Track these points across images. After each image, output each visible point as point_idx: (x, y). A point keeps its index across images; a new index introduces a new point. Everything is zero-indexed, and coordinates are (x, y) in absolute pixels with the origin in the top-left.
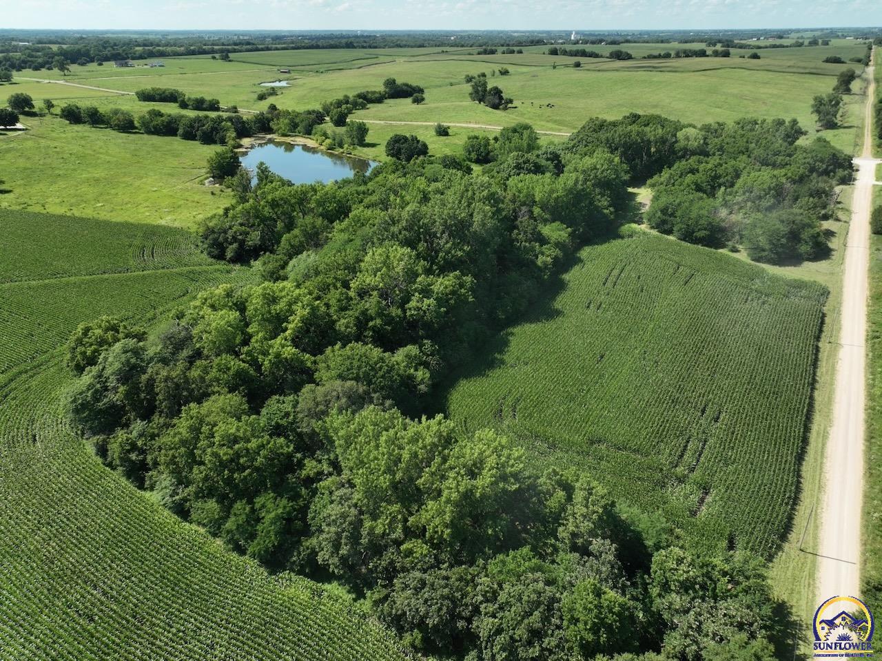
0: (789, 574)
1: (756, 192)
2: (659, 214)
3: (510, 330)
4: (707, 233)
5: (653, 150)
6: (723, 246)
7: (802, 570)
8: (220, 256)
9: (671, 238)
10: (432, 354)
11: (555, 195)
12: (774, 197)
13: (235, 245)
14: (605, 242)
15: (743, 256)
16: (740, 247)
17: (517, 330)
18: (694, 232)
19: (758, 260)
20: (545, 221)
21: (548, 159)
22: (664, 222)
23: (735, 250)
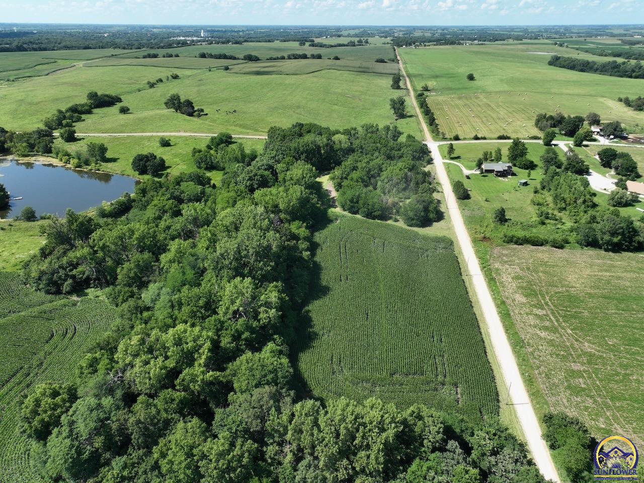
0: (508, 419)
1: (395, 180)
2: (348, 203)
3: (307, 308)
4: (381, 213)
5: (323, 152)
6: (390, 218)
7: (511, 415)
8: (58, 292)
9: (358, 216)
10: (282, 345)
11: (292, 204)
12: (405, 183)
13: (70, 281)
14: (325, 228)
15: (401, 224)
16: (398, 217)
17: (310, 307)
18: (372, 212)
19: (411, 226)
20: (289, 222)
21: (265, 170)
22: (353, 207)
23: (396, 221)
